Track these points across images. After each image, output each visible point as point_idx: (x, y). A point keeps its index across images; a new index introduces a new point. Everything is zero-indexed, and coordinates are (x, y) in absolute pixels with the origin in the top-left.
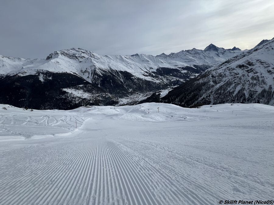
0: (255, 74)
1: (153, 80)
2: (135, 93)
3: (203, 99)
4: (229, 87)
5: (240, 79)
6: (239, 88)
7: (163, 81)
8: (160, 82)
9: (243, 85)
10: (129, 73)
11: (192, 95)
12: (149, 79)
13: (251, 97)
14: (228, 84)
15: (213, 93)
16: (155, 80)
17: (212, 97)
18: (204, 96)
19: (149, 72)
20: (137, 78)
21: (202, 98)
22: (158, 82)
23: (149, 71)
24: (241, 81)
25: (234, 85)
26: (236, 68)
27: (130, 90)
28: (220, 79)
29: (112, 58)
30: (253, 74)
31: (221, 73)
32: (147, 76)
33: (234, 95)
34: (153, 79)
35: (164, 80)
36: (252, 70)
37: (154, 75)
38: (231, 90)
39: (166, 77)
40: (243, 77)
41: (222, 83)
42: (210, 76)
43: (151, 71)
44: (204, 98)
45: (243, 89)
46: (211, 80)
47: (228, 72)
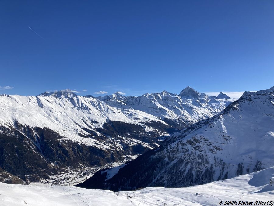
0: (201, 152)
1: (98, 144)
2: (63, 170)
3: (156, 181)
4: (181, 166)
5: (190, 156)
6: (188, 167)
7: (114, 145)
8: (109, 148)
9: (192, 164)
10: (52, 131)
11: (146, 175)
12: (89, 142)
13: (198, 178)
14: (181, 162)
15: (167, 173)
16: (101, 144)
17: (165, 178)
18: (158, 177)
19: (90, 129)
20: (67, 140)
21: (156, 179)
22: (105, 147)
23: (91, 127)
24: (191, 159)
25: (185, 163)
26: (187, 144)
27: (52, 164)
28: (174, 155)
29: (18, 100)
30: (199, 152)
31: (174, 148)
32: (86, 136)
33: (184, 175)
34: (97, 142)
35: (116, 143)
36: (198, 148)
37: (99, 134)
38: (182, 169)
39: (119, 139)
40: (192, 154)
41: (175, 161)
42: (165, 150)
43: (93, 127)
44: (158, 180)
45: (192, 168)
46: (166, 156)
47: (181, 147)
